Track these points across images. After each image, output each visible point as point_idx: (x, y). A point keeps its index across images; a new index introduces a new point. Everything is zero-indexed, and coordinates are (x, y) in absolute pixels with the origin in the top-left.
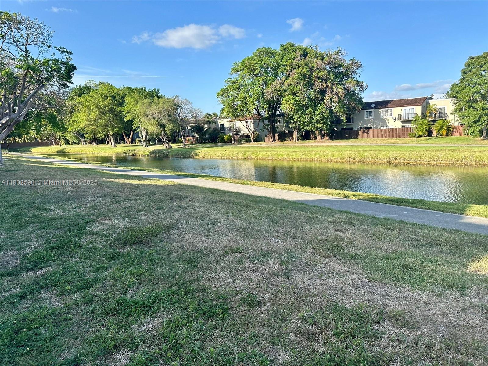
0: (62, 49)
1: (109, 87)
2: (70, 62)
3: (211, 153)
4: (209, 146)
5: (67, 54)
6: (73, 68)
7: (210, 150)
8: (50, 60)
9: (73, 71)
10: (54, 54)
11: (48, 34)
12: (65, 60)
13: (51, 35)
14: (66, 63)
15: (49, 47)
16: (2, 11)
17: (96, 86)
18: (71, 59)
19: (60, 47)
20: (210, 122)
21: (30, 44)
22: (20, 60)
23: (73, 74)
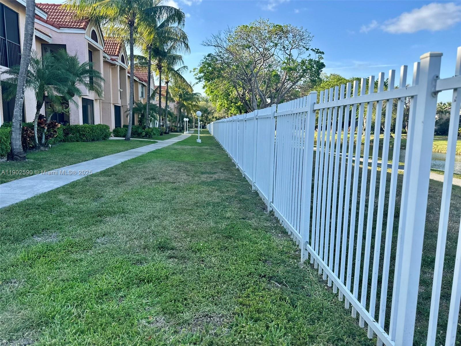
0: (316, 51)
1: (338, 78)
2: (321, 61)
3: (439, 147)
4: (438, 139)
5: (320, 54)
6: (323, 65)
7: (438, 143)
8: (306, 60)
9: (322, 68)
10: (310, 55)
11: (308, 38)
12: (317, 59)
13: (310, 39)
14: (318, 62)
15: (307, 49)
16: (278, 24)
17: (327, 78)
18: (323, 58)
19: (316, 49)
20: (442, 112)
21: (294, 48)
22: (284, 63)
23: (321, 71)
